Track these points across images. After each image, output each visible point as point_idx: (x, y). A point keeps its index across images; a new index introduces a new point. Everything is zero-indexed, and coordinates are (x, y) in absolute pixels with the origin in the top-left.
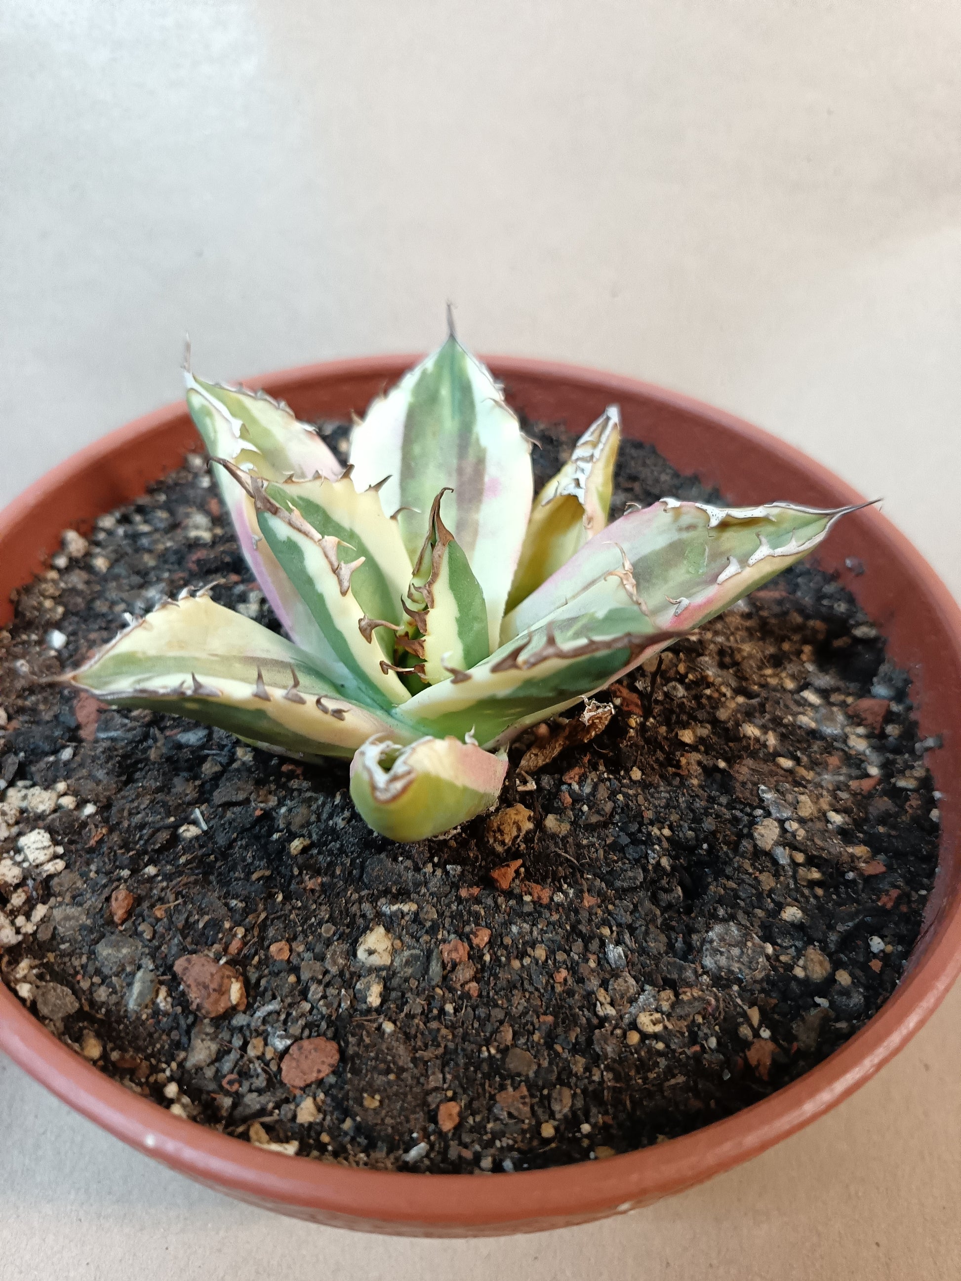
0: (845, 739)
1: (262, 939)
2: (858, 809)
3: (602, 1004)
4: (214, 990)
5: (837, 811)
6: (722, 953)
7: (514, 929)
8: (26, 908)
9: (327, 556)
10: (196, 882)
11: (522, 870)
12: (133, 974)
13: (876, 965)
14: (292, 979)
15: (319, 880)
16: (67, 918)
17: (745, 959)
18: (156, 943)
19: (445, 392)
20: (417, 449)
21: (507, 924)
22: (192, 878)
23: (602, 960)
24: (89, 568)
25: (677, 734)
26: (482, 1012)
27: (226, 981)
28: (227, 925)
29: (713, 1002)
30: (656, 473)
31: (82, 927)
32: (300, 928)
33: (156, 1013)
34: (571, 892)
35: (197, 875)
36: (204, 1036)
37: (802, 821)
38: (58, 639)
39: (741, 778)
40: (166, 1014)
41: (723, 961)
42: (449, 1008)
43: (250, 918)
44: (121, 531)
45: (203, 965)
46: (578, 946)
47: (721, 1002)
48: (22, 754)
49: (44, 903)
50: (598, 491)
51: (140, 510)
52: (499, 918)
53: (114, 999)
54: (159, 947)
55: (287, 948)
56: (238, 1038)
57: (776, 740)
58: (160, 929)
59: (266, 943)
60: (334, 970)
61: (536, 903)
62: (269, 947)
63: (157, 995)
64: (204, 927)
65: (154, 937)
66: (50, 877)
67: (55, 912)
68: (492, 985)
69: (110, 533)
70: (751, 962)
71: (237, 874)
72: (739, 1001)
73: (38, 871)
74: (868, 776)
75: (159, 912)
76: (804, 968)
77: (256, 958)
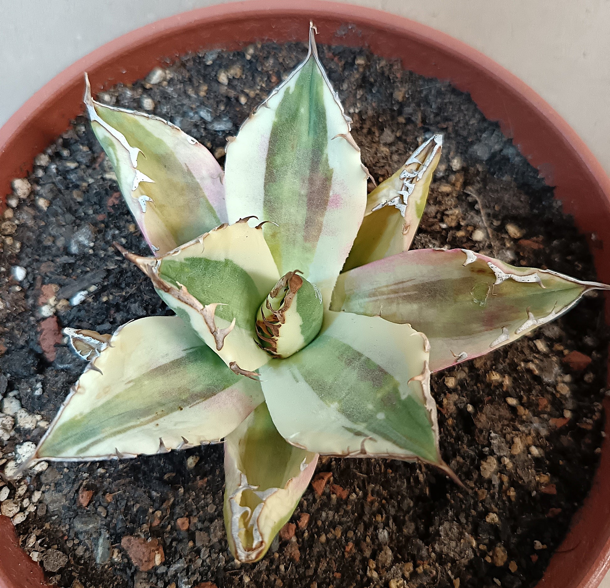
0: (554, 386)
1: (172, 514)
2: (550, 444)
3: (370, 570)
4: (146, 561)
5: (537, 446)
6: (445, 545)
7: (324, 514)
8: (28, 494)
9: (207, 323)
10: (130, 483)
11: (332, 478)
12: (97, 539)
13: (535, 558)
14: (191, 544)
15: (206, 479)
16: (54, 502)
17: (458, 550)
18: (108, 519)
19: (303, 111)
20: (278, 160)
21: (319, 510)
22: (128, 480)
23: (375, 538)
24: (34, 205)
25: (444, 380)
26: (301, 570)
27: (152, 554)
28: (151, 511)
29: (434, 572)
30: (467, 117)
31: (64, 507)
32: (195, 507)
33: (112, 564)
34: (361, 493)
35: (131, 477)
36: (141, 581)
37: (512, 457)
38: (20, 273)
39: (479, 425)
40: (119, 564)
41: (445, 549)
42: (282, 567)
43: (164, 506)
44: (53, 167)
45: (138, 547)
46: (361, 527)
47: (439, 573)
48: (9, 375)
49: (39, 490)
50: (416, 204)
51: (66, 144)
52: (315, 507)
53: (87, 555)
54: (111, 521)
55: (187, 522)
56: (162, 583)
57: (509, 381)
58: (111, 510)
59: (175, 517)
60: (215, 540)
61: (339, 499)
62: (176, 519)
63: (113, 555)
64: (137, 511)
65: (107, 515)
66: (40, 474)
67: (46, 495)
68: (308, 552)
69: (45, 169)
70: (461, 552)
71: (155, 474)
72: (449, 573)
73: (32, 471)
74: (562, 416)
75: (109, 498)
76: (492, 557)
77: (169, 526)
